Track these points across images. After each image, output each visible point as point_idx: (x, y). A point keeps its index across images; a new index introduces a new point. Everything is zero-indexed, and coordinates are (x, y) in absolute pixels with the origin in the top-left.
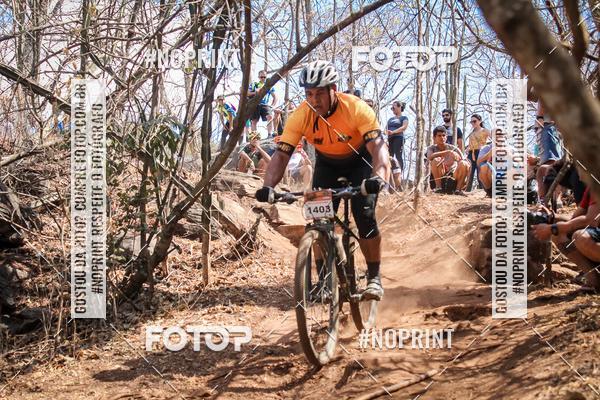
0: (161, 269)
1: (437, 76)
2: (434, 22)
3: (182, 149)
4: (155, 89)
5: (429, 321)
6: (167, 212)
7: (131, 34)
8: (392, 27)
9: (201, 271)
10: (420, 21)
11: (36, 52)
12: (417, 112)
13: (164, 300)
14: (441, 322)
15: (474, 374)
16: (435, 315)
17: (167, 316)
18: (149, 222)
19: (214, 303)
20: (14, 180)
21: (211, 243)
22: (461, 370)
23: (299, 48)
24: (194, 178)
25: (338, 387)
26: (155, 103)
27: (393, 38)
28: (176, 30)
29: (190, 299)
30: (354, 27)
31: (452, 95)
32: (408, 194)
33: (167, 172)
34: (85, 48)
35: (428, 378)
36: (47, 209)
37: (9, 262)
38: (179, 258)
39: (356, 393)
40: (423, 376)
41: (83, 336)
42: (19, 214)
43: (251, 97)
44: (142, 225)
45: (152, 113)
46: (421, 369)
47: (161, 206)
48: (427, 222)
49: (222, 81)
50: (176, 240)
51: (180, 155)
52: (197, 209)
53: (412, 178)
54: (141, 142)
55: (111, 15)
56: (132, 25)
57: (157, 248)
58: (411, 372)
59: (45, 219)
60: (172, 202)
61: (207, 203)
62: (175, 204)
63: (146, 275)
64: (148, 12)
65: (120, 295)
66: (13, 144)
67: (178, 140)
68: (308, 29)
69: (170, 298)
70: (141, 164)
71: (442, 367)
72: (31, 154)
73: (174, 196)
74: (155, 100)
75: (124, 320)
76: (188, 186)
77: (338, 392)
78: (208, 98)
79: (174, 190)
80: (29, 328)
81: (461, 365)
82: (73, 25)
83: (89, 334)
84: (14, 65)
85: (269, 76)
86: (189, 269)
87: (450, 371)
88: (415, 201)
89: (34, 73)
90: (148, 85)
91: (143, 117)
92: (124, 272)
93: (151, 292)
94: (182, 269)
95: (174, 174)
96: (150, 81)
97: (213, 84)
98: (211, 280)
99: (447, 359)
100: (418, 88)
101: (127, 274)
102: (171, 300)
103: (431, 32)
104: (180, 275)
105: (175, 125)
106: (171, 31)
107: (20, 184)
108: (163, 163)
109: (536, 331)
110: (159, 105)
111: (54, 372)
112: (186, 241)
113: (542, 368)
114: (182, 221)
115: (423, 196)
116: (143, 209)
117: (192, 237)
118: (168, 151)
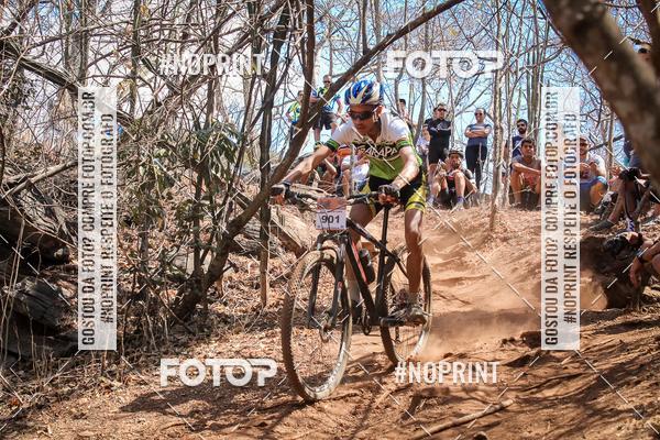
0: (216, 289)
1: (517, 81)
2: (515, 21)
3: (239, 159)
4: (210, 94)
5: (506, 347)
7: (185, 36)
8: (469, 28)
9: (259, 291)
10: (499, 21)
11: (84, 54)
12: (494, 120)
13: (219, 322)
14: (519, 348)
15: (553, 405)
16: (512, 340)
17: (222, 339)
18: (203, 237)
19: (272, 326)
20: (60, 192)
21: (270, 261)
22: (538, 401)
23: (366, 51)
24: (252, 191)
25: (405, 417)
26: (210, 110)
27: (469, 39)
28: (234, 31)
29: (247, 321)
30: (427, 27)
31: (534, 101)
32: (485, 209)
33: (223, 185)
34: (136, 51)
35: (503, 409)
37: (54, 280)
38: (235, 277)
39: (424, 423)
40: (497, 407)
41: (131, 360)
42: (65, 229)
43: (313, 103)
44: (196, 242)
45: (207, 120)
46: (496, 398)
47: (216, 220)
48: (505, 240)
49: (282, 86)
50: (232, 257)
51: (237, 166)
52: (254, 225)
53: (489, 191)
54: (195, 151)
55: (164, 15)
56: (187, 26)
57: (211, 266)
58: (484, 402)
60: (228, 216)
61: (266, 218)
62: (231, 219)
63: (200, 294)
64: (204, 11)
65: (172, 316)
66: (58, 154)
67: (236, 149)
68: (377, 30)
69: (225, 319)
70: (195, 175)
71: (517, 397)
73: (230, 210)
74: (210, 106)
75: (176, 344)
76: (246, 200)
77: (405, 423)
78: (268, 104)
79: (231, 204)
81: (539, 395)
82: (124, 25)
83: (138, 357)
84: (61, 69)
85: (334, 80)
86: (246, 289)
87: (527, 401)
88: (492, 217)
89: (82, 78)
90: (203, 90)
91: (197, 125)
92: (176, 292)
93: (205, 313)
94: (238, 289)
95: (230, 186)
96: (205, 86)
97: (272, 89)
98: (270, 301)
99: (524, 389)
100: (496, 93)
101: (180, 294)
102: (226, 322)
103: (511, 33)
104: (235, 295)
105: (232, 133)
106: (229, 32)
107: (66, 196)
108: (219, 175)
109: (622, 359)
110: (215, 112)
111: (100, 398)
112: (242, 259)
113: (627, 399)
115: (501, 212)
116: (197, 224)
118: (224, 161)
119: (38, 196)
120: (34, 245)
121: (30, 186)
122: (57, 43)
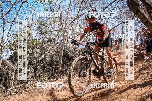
11: (74, 36)
36: (77, 55)
53: (123, 48)
59: (77, 56)
72: (75, 48)
80: (76, 69)
84: (72, 38)
89: (74, 38)
90: (88, 39)
96: (88, 38)
118: (91, 47)
119: (71, 52)
120: (71, 58)
121: (70, 51)
122: (71, 35)
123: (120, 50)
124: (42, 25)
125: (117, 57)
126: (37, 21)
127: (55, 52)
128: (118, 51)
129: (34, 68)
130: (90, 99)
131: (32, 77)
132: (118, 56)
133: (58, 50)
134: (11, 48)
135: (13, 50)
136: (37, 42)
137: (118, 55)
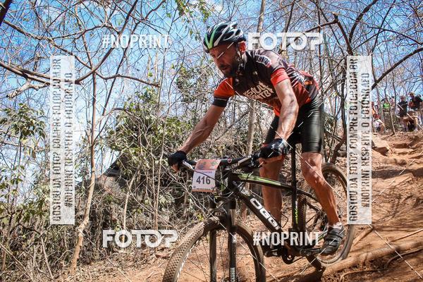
6: (333, 149)
114: (339, 151)
117: (343, 157)
123: (416, 130)
124: (188, 77)
125: (410, 153)
126: (173, 68)
127: (229, 148)
128: (410, 134)
129: (174, 196)
130: (342, 276)
131: (170, 220)
132: (413, 149)
133: (236, 143)
134: (113, 146)
135: (117, 149)
136: (178, 123)
137: (411, 145)
